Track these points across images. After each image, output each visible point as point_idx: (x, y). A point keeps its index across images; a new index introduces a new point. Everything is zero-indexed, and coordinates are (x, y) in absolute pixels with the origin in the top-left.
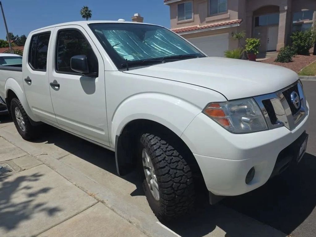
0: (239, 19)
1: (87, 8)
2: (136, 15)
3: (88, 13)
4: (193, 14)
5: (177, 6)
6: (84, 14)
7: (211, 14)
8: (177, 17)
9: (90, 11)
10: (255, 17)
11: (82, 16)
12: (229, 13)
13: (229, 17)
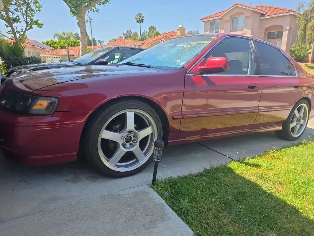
0: (251, 34)
1: (141, 14)
2: (180, 26)
3: (142, 19)
4: (220, 29)
5: (209, 23)
6: (138, 20)
7: (232, 30)
8: (209, 31)
9: (143, 17)
10: (267, 32)
11: (137, 21)
12: (245, 30)
13: (244, 33)
